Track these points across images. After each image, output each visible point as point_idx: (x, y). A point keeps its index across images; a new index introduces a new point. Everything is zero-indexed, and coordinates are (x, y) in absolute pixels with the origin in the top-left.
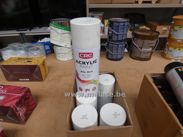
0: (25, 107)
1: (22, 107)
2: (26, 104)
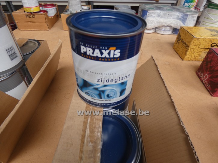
0: (208, 73)
1: (204, 73)
2: (208, 69)
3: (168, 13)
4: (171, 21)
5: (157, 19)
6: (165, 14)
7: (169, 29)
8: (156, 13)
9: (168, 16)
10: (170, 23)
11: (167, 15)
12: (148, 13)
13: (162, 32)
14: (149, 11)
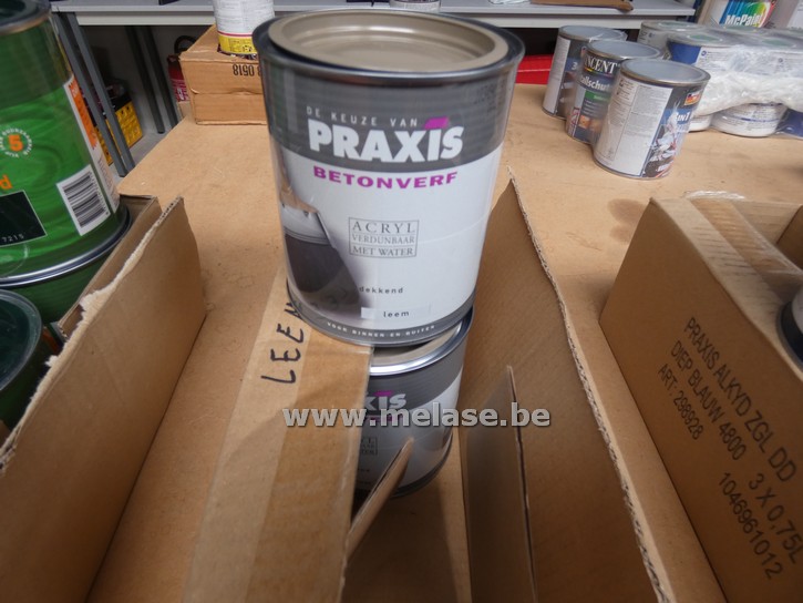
3: (779, 56)
4: (790, 86)
5: (733, 80)
6: (764, 61)
7: (770, 117)
8: (731, 54)
9: (777, 67)
10: (781, 92)
11: (775, 63)
12: (700, 56)
13: (742, 129)
14: (707, 50)
